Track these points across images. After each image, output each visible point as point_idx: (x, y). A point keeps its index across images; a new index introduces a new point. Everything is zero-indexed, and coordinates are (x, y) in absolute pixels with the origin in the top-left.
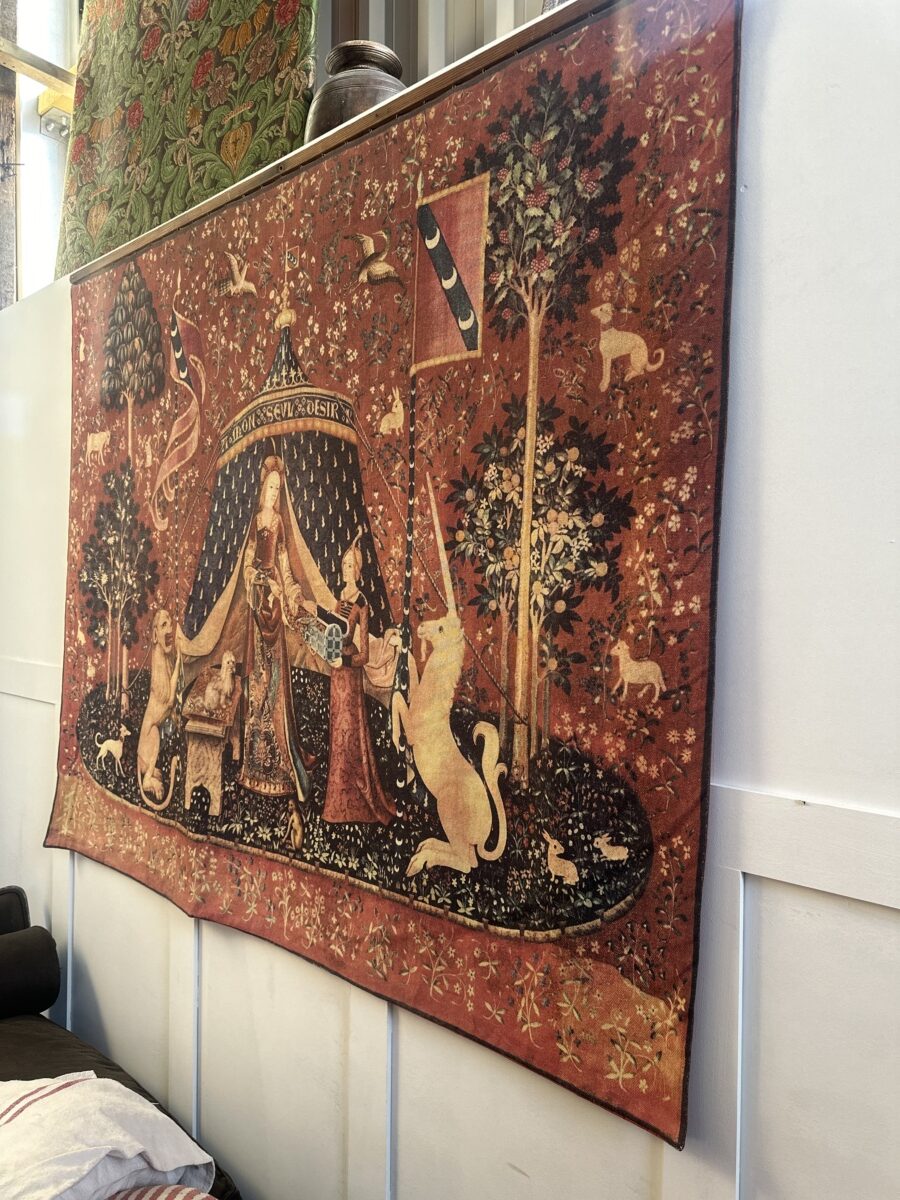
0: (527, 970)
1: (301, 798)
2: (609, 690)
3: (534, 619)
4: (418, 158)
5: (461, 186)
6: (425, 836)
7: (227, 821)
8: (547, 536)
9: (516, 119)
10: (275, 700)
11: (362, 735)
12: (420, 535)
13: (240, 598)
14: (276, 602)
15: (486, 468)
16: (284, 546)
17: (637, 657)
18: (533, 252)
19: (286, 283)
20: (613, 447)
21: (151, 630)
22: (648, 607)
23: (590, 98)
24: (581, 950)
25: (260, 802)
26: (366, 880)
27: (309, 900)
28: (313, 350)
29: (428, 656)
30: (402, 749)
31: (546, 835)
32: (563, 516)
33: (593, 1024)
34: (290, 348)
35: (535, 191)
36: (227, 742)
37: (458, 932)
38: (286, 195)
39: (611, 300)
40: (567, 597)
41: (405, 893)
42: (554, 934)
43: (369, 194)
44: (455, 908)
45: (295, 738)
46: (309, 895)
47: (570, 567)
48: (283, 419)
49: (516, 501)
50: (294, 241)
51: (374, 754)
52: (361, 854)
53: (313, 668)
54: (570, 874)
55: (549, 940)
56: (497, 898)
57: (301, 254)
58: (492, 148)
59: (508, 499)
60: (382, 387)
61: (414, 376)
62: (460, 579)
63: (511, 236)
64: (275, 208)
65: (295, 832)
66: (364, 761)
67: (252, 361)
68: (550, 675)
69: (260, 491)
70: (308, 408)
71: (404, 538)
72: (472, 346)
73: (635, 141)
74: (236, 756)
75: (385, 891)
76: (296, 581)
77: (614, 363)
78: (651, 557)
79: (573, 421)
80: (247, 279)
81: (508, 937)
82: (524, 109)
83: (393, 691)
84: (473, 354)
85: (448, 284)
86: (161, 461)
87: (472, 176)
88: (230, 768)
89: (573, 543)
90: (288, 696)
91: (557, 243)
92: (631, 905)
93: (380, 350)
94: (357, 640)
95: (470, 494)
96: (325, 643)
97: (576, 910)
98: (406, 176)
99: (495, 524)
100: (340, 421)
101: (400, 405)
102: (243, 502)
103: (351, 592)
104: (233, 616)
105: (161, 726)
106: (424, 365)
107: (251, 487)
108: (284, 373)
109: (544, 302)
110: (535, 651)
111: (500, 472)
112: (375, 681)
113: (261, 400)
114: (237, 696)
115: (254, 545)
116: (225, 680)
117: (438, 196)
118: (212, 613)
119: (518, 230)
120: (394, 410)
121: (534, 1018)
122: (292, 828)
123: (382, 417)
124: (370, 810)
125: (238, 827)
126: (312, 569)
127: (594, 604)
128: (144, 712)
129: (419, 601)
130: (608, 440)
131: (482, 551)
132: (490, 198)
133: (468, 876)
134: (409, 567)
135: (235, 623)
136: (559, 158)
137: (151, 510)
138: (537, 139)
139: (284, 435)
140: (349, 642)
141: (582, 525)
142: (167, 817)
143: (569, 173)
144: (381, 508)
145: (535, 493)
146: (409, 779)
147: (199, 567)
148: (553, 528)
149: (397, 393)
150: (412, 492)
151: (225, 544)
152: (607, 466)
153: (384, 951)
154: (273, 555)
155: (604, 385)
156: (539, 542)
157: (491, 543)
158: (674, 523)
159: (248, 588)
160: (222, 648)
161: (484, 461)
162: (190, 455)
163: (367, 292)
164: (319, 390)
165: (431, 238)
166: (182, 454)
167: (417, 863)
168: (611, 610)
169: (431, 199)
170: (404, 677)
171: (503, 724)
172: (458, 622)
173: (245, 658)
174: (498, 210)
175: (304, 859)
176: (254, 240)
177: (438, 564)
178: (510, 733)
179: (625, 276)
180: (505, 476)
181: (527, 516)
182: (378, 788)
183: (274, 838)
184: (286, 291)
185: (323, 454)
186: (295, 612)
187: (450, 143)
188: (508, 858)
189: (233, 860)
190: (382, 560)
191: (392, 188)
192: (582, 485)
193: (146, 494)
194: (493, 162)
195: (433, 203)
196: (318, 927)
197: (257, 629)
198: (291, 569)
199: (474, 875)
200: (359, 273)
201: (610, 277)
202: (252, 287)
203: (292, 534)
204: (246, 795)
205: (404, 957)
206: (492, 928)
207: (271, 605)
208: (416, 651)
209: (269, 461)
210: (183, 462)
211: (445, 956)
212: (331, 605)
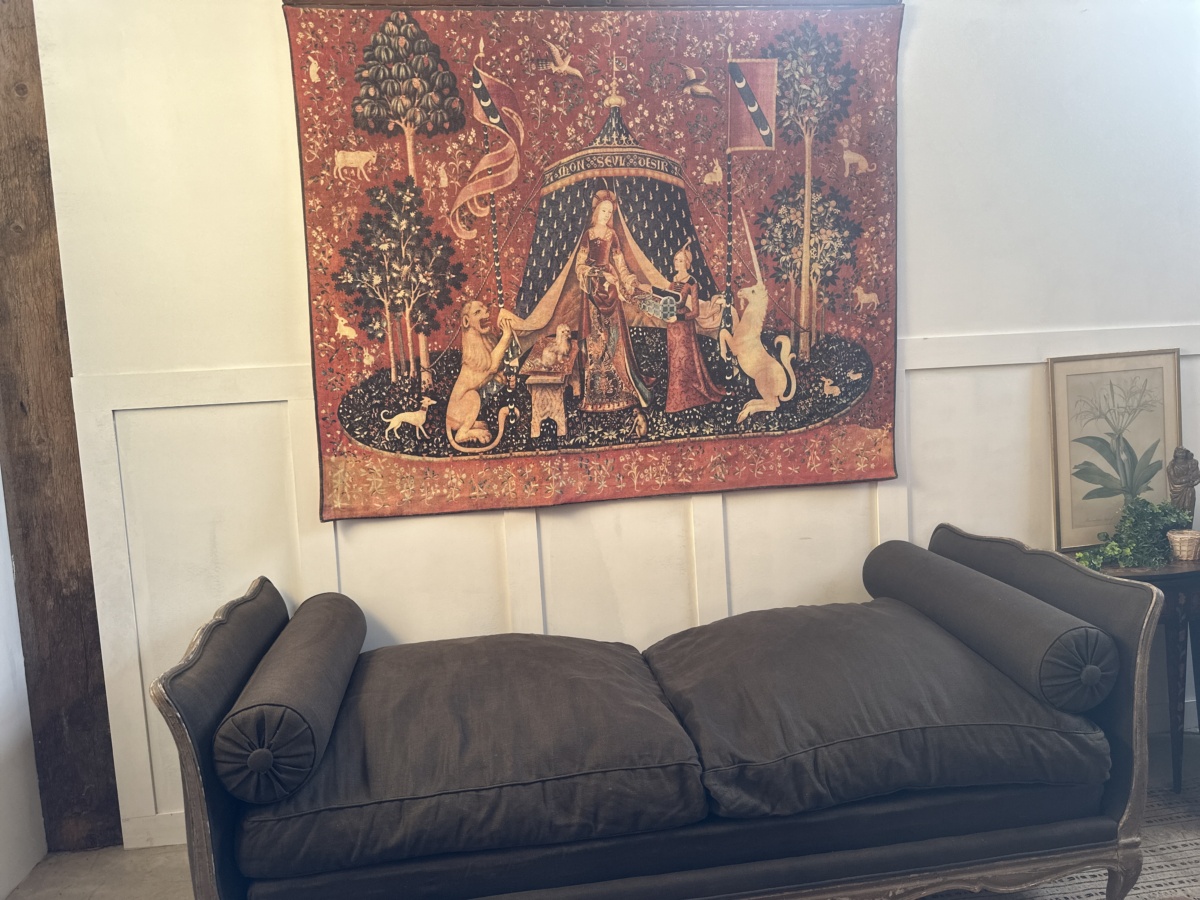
0: (811, 443)
1: (644, 405)
2: (853, 308)
3: (813, 281)
4: (727, 35)
5: (758, 60)
6: (747, 401)
7: (575, 436)
8: (821, 241)
9: (792, 38)
10: (615, 350)
11: (696, 357)
12: (738, 242)
13: (571, 287)
14: (612, 287)
15: (780, 207)
16: (618, 250)
17: (867, 292)
18: (805, 106)
19: (615, 78)
20: (852, 202)
21: (459, 317)
22: (872, 269)
23: (833, 44)
24: (841, 423)
25: (605, 417)
26: (706, 435)
27: (656, 462)
28: (644, 125)
29: (745, 307)
30: (729, 359)
31: (823, 379)
32: (829, 232)
33: (848, 451)
34: (620, 120)
35: (805, 77)
36: (567, 385)
37: (770, 441)
38: (611, 20)
39: (848, 138)
40: (833, 269)
41: (737, 432)
42: (826, 421)
43: (690, 43)
44: (768, 429)
45: (636, 371)
46: (656, 459)
47: (834, 255)
48: (614, 167)
49: (799, 223)
50: (621, 53)
51: (706, 366)
52: (699, 423)
53: (650, 325)
54: (836, 391)
55: (824, 425)
56: (792, 417)
57: (629, 63)
58: (779, 48)
59: (794, 223)
60: (705, 157)
61: (730, 155)
62: (765, 265)
63: (792, 94)
64: (599, 25)
65: (640, 427)
66: (699, 371)
67: (580, 124)
68: (824, 305)
69: (591, 214)
70: (640, 162)
71: (725, 244)
72: (769, 144)
73: (857, 72)
74: (577, 392)
75: (721, 436)
76: (632, 272)
77: (851, 165)
78: (873, 249)
79: (831, 188)
80: (570, 64)
81: (800, 432)
82: (797, 35)
83: (720, 329)
84: (769, 148)
85: (753, 109)
86: (464, 185)
87: (766, 58)
88: (570, 401)
89: (835, 245)
90: (627, 345)
91: (818, 105)
92: (863, 396)
93: (702, 135)
94: (689, 304)
95: (769, 220)
96: (661, 308)
97: (838, 406)
98: (719, 42)
99: (785, 236)
100: (669, 173)
101: (720, 169)
102: (573, 219)
103: (682, 276)
104: (565, 300)
105: (479, 390)
106: (737, 149)
107: (582, 211)
108: (614, 136)
109: (813, 131)
110: (815, 296)
111: (789, 210)
112: (705, 326)
113: (590, 151)
114: (574, 354)
115: (587, 250)
116: (561, 343)
117: (743, 60)
118: (543, 299)
119: (795, 93)
120: (714, 170)
121: (817, 462)
122: (636, 425)
123: (705, 174)
124: (705, 397)
125: (584, 439)
126: (647, 265)
127: (845, 272)
128: (454, 383)
129: (738, 278)
130: (849, 199)
131: (777, 250)
132: (778, 73)
133: (774, 412)
134: (730, 259)
135: (567, 305)
136: (818, 66)
137: (450, 222)
138: (805, 52)
139: (616, 177)
140: (682, 306)
141: (838, 236)
142: (499, 452)
143: (823, 75)
144: (706, 226)
145: (812, 221)
146: (735, 374)
147: (529, 265)
148: (824, 237)
149: (716, 162)
150: (730, 219)
151: (553, 249)
152: (849, 210)
153: (722, 468)
154: (607, 256)
155: (847, 174)
156: (816, 245)
157: (783, 245)
158: (883, 235)
159: (581, 279)
160: (555, 323)
161: (779, 204)
162: (510, 183)
163: (690, 100)
164: (650, 152)
165: (739, 82)
166: (499, 181)
167: (744, 414)
168: (853, 273)
169: (738, 61)
170: (729, 320)
171: (792, 335)
172: (764, 287)
173: (580, 327)
174: (783, 80)
175: (651, 440)
176: (577, 41)
177: (751, 258)
178: (797, 338)
179: (854, 129)
180: (792, 211)
181: (807, 231)
182: (711, 384)
183: (620, 435)
184: (614, 83)
185: (654, 193)
186: (632, 292)
187: (751, 35)
188: (797, 397)
189: (582, 459)
190: (707, 256)
191: (708, 45)
192: (838, 218)
193: (441, 209)
194: (781, 55)
195: (740, 63)
196: (666, 474)
197: (593, 306)
198: (627, 264)
199: (778, 410)
200: (684, 88)
201: (846, 128)
202: (577, 72)
203: (627, 242)
204: (587, 417)
205: (736, 465)
206: (789, 432)
207: (607, 290)
208: (737, 305)
209: (601, 193)
210: (500, 188)
211: (763, 455)
212: (665, 285)
